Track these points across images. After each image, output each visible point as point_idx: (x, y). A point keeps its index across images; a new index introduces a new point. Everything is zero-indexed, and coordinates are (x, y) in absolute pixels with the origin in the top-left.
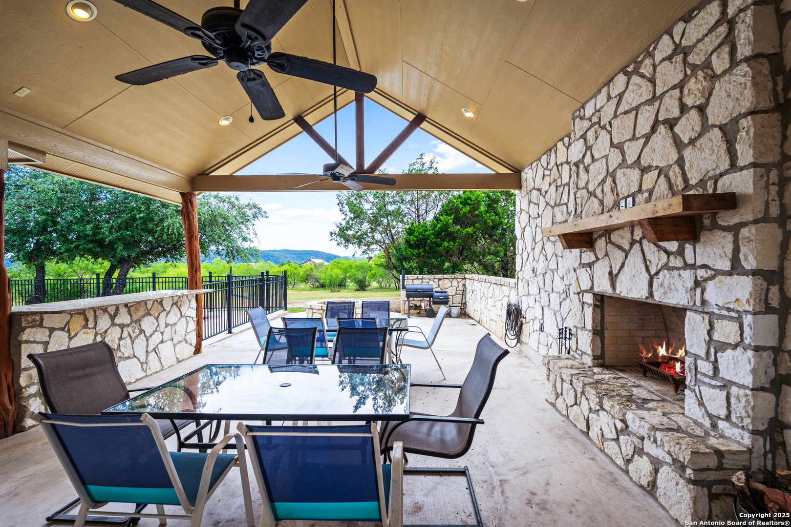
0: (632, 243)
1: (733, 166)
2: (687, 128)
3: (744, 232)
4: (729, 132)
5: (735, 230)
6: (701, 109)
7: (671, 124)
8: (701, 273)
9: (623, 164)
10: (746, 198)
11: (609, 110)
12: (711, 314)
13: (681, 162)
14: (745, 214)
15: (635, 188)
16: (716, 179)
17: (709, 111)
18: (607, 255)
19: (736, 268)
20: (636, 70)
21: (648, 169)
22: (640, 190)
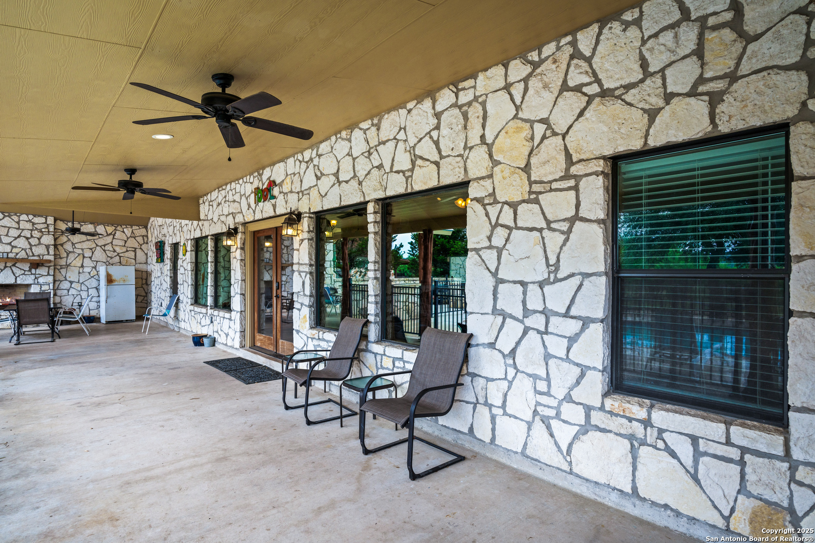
0: (5, 267)
1: (48, 254)
2: (34, 241)
3: (51, 268)
4: (47, 247)
5: (49, 267)
6: (39, 239)
7: (27, 239)
8: (37, 276)
10: (52, 261)
12: (41, 285)
13: (31, 249)
14: (52, 264)
15: (9, 251)
16: (43, 255)
17: (41, 240)
19: (48, 274)
20: (9, 216)
21: (16, 247)
22: (11, 252)
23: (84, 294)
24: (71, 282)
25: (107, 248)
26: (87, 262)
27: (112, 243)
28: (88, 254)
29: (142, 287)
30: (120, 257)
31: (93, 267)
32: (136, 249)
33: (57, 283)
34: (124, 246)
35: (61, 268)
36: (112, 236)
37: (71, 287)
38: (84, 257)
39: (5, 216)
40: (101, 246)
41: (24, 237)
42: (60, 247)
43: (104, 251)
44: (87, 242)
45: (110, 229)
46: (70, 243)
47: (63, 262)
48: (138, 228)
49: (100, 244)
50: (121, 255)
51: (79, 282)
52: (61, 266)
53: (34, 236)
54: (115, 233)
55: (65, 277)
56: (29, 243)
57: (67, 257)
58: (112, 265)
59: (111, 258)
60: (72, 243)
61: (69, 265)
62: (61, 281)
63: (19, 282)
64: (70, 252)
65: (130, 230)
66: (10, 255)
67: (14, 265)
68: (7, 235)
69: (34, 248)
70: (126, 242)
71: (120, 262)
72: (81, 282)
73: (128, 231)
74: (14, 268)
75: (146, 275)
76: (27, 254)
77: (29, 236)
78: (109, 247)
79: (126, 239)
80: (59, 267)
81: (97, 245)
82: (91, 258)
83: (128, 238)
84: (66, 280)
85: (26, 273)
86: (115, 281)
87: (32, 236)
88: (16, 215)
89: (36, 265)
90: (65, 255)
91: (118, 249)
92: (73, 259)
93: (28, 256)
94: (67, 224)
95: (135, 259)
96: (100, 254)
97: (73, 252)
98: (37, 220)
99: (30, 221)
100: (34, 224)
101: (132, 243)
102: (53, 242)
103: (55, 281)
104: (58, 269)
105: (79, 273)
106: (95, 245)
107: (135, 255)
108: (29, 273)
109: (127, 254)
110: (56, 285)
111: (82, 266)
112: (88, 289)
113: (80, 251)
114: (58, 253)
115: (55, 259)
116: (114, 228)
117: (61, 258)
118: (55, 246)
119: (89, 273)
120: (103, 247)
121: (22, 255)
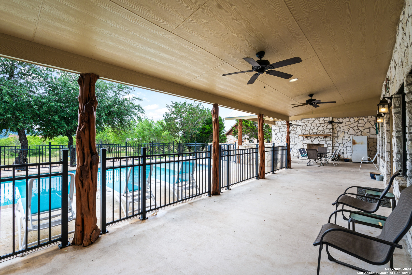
0: (316, 138)
1: (330, 132)
2: (325, 128)
3: (331, 138)
4: (330, 129)
6: (327, 126)
7: (323, 127)
8: (326, 141)
9: (314, 128)
10: (331, 135)
11: (312, 121)
12: (328, 144)
13: (324, 130)
14: (332, 136)
16: (328, 133)
17: (327, 127)
18: (311, 139)
19: (330, 140)
20: (317, 119)
21: (319, 130)
22: (317, 132)
23: (345, 149)
24: (339, 144)
25: (355, 128)
26: (346, 135)
27: (357, 126)
28: (346, 131)
29: (374, 147)
30: (362, 132)
31: (349, 137)
32: (370, 127)
33: (334, 144)
34: (364, 127)
35: (335, 138)
36: (357, 122)
37: (339, 146)
38: (345, 133)
39: (316, 119)
40: (352, 128)
41: (322, 126)
42: (335, 129)
43: (354, 129)
44: (346, 126)
45: (356, 119)
46: (338, 127)
47: (336, 135)
48: (371, 117)
49: (351, 127)
50: (362, 131)
51: (342, 144)
52: (335, 137)
53: (325, 125)
54: (359, 121)
55: (337, 141)
56: (323, 128)
57: (338, 133)
58: (358, 136)
59: (357, 133)
60: (340, 127)
61: (338, 136)
62: (335, 143)
63: (320, 143)
64: (339, 131)
65: (367, 118)
66: (318, 133)
67: (318, 137)
68: (316, 126)
69: (325, 130)
70: (364, 124)
71: (362, 135)
72: (343, 143)
73: (365, 119)
74: (318, 138)
75: (376, 141)
76: (323, 132)
77: (323, 126)
78: (356, 128)
79: (364, 123)
80: (334, 137)
81: (350, 127)
82: (347, 133)
83: (365, 123)
84: (337, 143)
85: (323, 140)
86: (357, 143)
87: (324, 126)
88: (319, 118)
89: (326, 137)
90: (337, 132)
91: (360, 128)
92: (340, 134)
93: (323, 133)
94: (337, 119)
95: (370, 133)
96: (352, 131)
97: (340, 131)
98: (326, 119)
99: (323, 120)
100: (325, 121)
101: (368, 125)
102: (332, 127)
103: (333, 143)
104: (334, 138)
105: (343, 140)
106: (349, 127)
107: (370, 131)
108: (324, 140)
109: (365, 131)
110: (334, 145)
111: (344, 137)
112: (347, 147)
113: (343, 130)
114: (334, 132)
115: (333, 134)
116: (358, 118)
117: (335, 134)
118: (333, 129)
119: (347, 140)
120: (353, 128)
121: (321, 133)
